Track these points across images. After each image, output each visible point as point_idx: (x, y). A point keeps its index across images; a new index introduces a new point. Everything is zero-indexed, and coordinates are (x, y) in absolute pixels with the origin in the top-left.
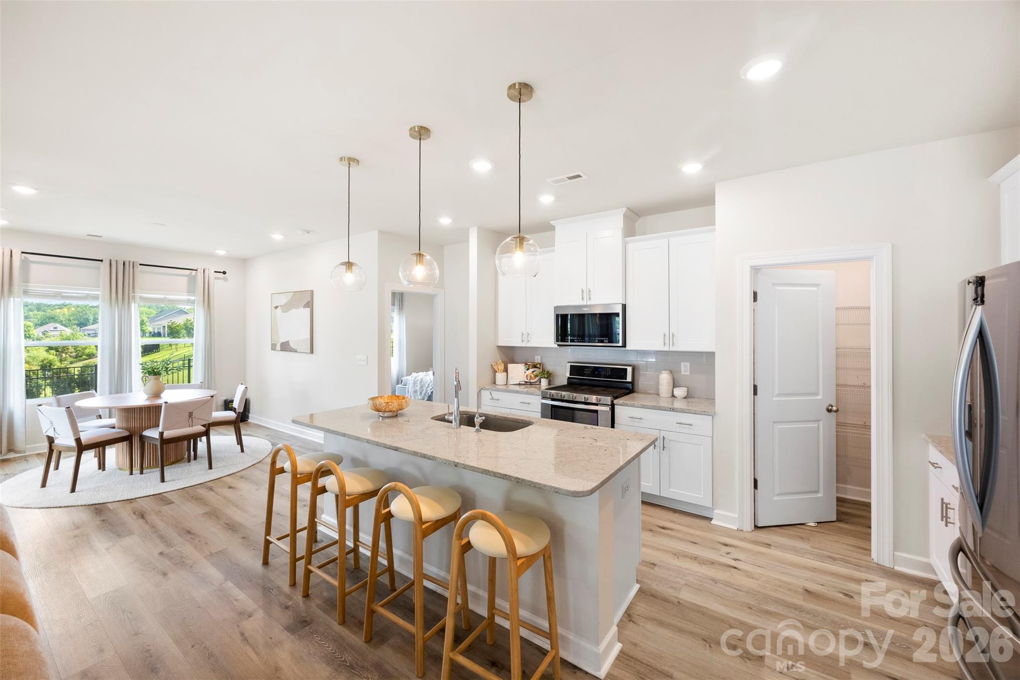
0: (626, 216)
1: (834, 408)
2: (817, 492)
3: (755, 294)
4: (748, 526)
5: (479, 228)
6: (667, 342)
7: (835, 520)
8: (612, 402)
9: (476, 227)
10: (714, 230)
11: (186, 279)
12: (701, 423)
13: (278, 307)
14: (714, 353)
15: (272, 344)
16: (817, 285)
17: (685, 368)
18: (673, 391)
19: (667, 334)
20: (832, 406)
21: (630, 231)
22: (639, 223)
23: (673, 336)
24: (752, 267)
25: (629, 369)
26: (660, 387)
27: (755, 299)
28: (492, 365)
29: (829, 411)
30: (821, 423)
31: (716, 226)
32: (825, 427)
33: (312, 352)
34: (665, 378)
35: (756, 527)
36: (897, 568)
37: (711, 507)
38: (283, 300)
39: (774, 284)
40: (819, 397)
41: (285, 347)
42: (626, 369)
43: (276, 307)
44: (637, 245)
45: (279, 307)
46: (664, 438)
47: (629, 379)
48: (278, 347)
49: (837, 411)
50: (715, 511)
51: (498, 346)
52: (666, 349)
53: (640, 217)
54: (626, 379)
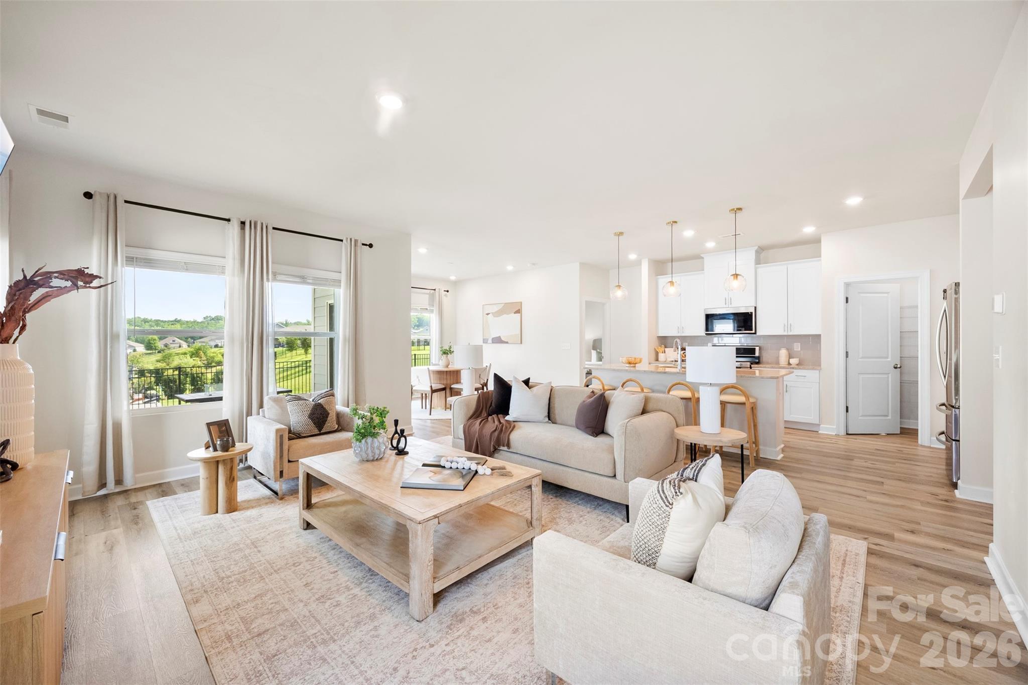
0: (757, 252)
1: (899, 366)
2: (887, 416)
3: (847, 299)
4: (842, 432)
5: (649, 259)
6: (786, 329)
7: (899, 433)
8: (750, 366)
9: (647, 259)
10: (820, 260)
11: (428, 296)
12: (811, 375)
13: (489, 314)
14: (820, 335)
15: (483, 339)
16: (888, 293)
17: (797, 347)
18: (789, 361)
19: (786, 324)
20: (897, 365)
21: (758, 262)
22: (763, 255)
23: (791, 325)
24: (845, 283)
25: (757, 349)
26: (780, 358)
27: (847, 302)
28: (655, 349)
29: (896, 368)
30: (890, 375)
31: (822, 258)
32: (893, 378)
33: (521, 343)
34: (783, 353)
35: (847, 434)
36: (932, 446)
37: (818, 423)
38: (495, 309)
39: (859, 293)
40: (888, 360)
41: (498, 340)
42: (755, 348)
43: (488, 314)
44: (763, 269)
45: (491, 314)
46: (787, 386)
47: (757, 354)
48: (490, 341)
49: (900, 368)
50: (821, 426)
51: (658, 337)
52: (786, 333)
53: (763, 250)
54: (755, 354)
